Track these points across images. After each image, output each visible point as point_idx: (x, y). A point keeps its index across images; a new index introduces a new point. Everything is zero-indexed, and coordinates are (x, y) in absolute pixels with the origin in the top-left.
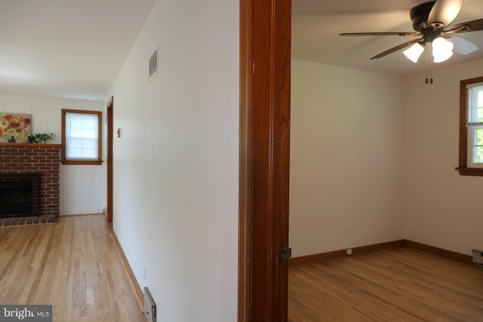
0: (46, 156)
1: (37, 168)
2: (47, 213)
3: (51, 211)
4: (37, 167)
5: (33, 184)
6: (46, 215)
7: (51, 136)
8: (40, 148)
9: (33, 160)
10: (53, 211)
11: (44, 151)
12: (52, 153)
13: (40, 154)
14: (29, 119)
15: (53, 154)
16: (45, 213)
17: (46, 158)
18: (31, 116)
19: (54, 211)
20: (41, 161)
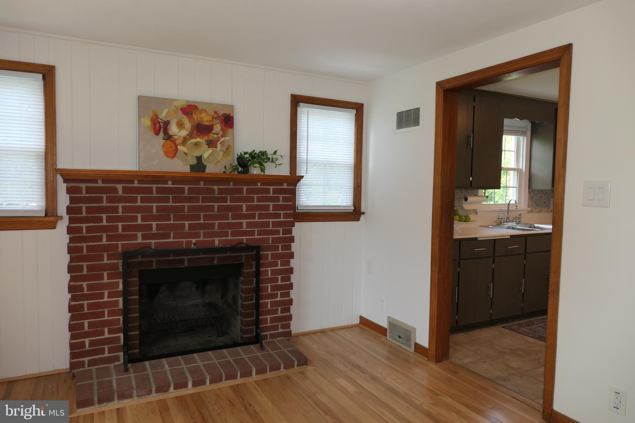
0: (271, 204)
1: (252, 233)
2: (270, 334)
3: (278, 330)
4: (253, 229)
5: (245, 271)
6: (268, 340)
7: (274, 156)
8: (259, 184)
9: (246, 213)
10: (280, 330)
11: (268, 191)
12: (281, 196)
13: (259, 200)
14: (231, 115)
15: (285, 199)
16: (267, 335)
17: (271, 208)
18: (232, 107)
19: (283, 329)
20: (260, 216)
